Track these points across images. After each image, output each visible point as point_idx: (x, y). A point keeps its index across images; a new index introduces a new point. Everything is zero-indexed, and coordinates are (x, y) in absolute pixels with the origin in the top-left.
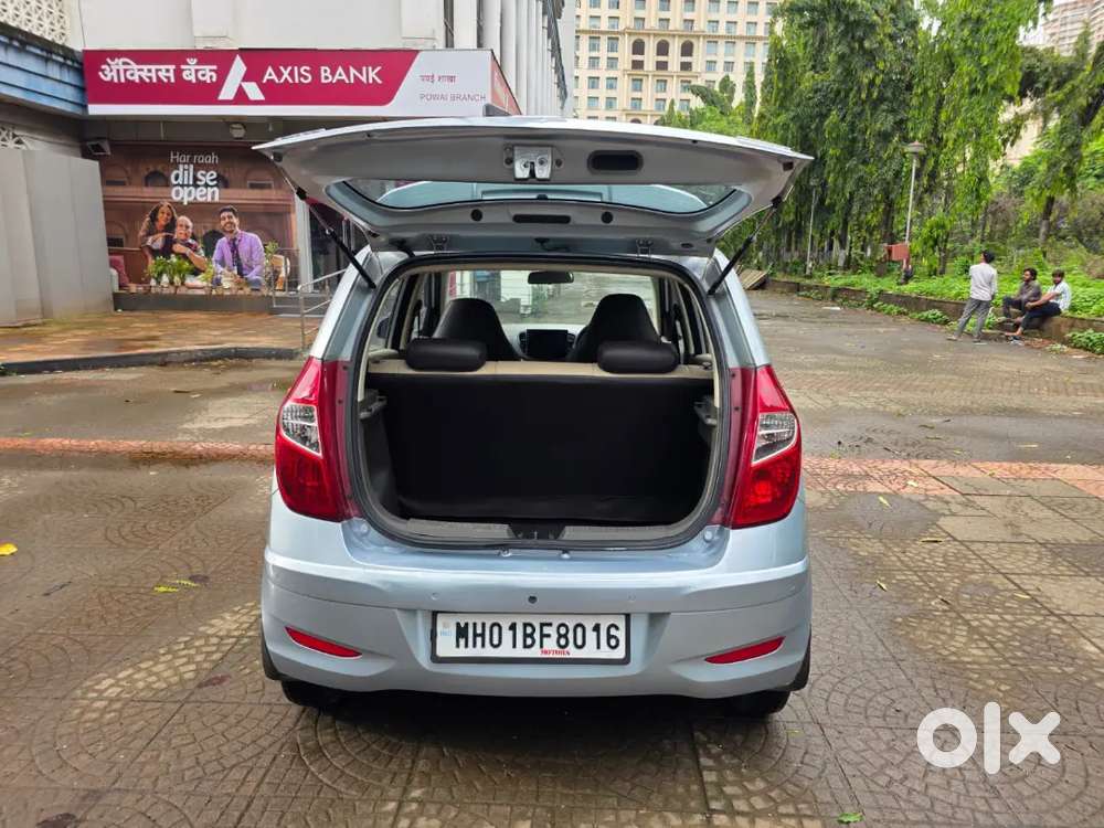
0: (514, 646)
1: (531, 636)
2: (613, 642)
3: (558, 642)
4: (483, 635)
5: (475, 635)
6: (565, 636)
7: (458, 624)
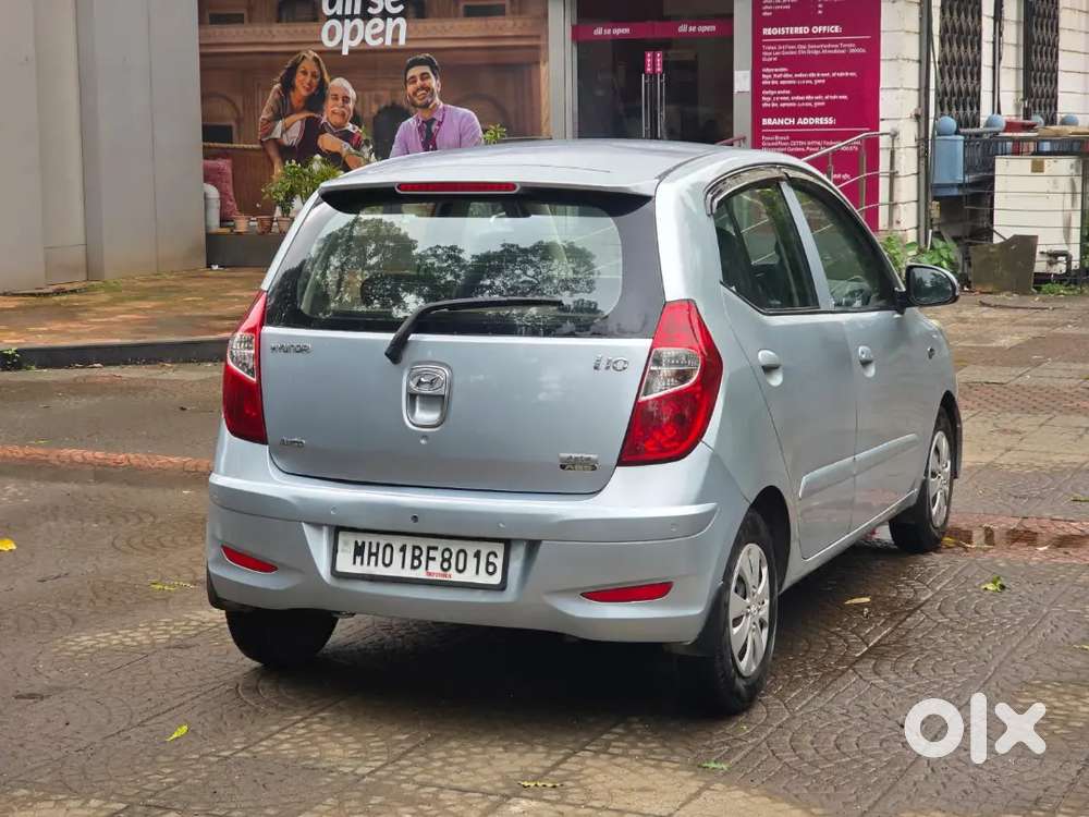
0: (403, 566)
1: (418, 558)
2: (491, 569)
3: (442, 565)
4: (376, 554)
5: (370, 554)
6: (449, 560)
7: (356, 543)
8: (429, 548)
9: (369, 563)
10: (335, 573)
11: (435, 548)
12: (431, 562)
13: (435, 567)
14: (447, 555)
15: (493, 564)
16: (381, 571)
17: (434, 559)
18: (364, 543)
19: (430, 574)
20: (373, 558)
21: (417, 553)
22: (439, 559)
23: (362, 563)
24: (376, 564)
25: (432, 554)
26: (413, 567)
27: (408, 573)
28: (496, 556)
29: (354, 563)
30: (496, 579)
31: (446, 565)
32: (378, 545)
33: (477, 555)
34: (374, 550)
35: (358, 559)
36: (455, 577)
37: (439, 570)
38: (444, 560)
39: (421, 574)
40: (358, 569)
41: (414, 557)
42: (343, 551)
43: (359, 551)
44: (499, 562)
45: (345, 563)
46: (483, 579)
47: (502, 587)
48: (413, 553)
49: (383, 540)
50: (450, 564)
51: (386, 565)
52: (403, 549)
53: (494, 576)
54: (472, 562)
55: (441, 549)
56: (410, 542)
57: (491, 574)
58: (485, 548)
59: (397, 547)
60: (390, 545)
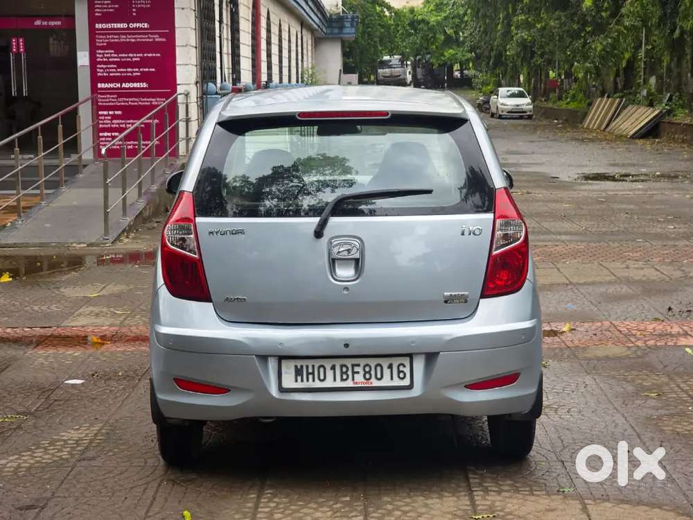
8: (353, 366)
9: (308, 380)
10: (282, 390)
11: (358, 365)
12: (355, 375)
13: (359, 378)
14: (367, 369)
15: (403, 372)
16: (318, 384)
17: (358, 373)
18: (302, 366)
19: (356, 383)
20: (311, 377)
21: (344, 369)
22: (362, 373)
23: (302, 381)
24: (314, 380)
25: (356, 369)
26: (342, 380)
27: (339, 384)
28: (404, 366)
29: (296, 381)
30: (406, 382)
31: (368, 376)
32: (313, 366)
33: (390, 367)
34: (310, 371)
35: (299, 378)
36: (375, 383)
37: (363, 380)
38: (366, 373)
39: (349, 383)
40: (299, 385)
41: (342, 373)
42: (286, 373)
43: (298, 372)
44: (407, 370)
45: (289, 381)
46: (397, 382)
47: (410, 387)
48: (342, 370)
49: (317, 363)
50: (371, 375)
51: (321, 380)
52: (333, 368)
53: (405, 380)
54: (387, 372)
55: (362, 365)
56: (338, 363)
57: (403, 378)
58: (396, 362)
59: (328, 367)
60: (323, 366)
